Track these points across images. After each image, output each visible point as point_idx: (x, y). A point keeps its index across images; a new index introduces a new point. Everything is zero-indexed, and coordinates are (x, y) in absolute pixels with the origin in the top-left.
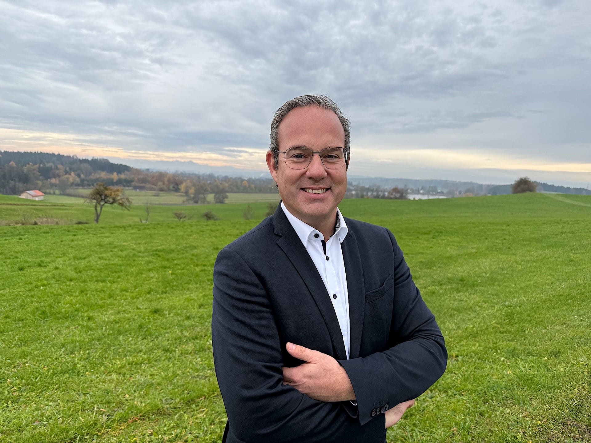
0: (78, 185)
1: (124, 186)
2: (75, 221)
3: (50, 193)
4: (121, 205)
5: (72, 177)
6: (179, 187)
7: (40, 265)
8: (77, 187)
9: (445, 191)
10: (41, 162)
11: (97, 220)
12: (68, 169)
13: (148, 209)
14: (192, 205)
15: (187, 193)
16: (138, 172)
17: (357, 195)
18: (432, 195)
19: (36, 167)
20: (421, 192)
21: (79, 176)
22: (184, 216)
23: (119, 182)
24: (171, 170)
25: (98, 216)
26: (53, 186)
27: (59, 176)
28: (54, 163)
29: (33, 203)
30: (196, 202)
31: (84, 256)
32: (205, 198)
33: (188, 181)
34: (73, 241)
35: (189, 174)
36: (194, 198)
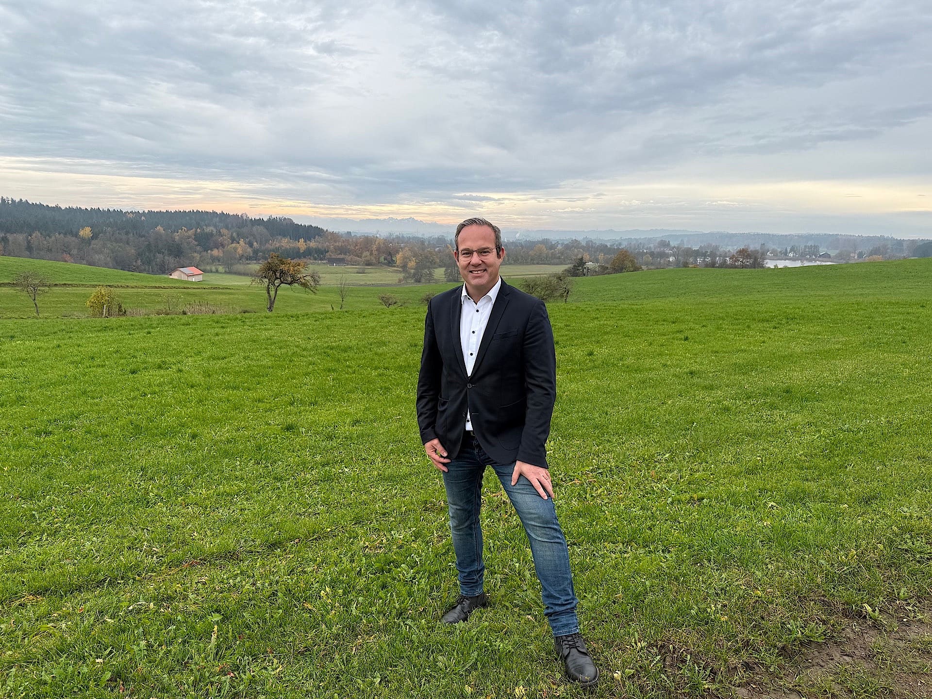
0: (249, 258)
1: (315, 259)
2: (238, 309)
3: (211, 272)
4: (304, 285)
5: (241, 247)
6: (394, 259)
8: (249, 262)
9: (833, 253)
10: (198, 225)
11: (270, 309)
12: (235, 234)
13: (342, 292)
14: (411, 285)
15: (404, 267)
16: (334, 236)
17: (677, 264)
19: (191, 232)
20: (791, 255)
21: (251, 245)
22: (395, 301)
23: (308, 253)
24: (382, 232)
25: (272, 303)
26: (215, 259)
27: (223, 245)
28: (215, 226)
29: (186, 286)
30: (418, 281)
32: (431, 274)
33: (407, 249)
35: (409, 238)
36: (414, 275)
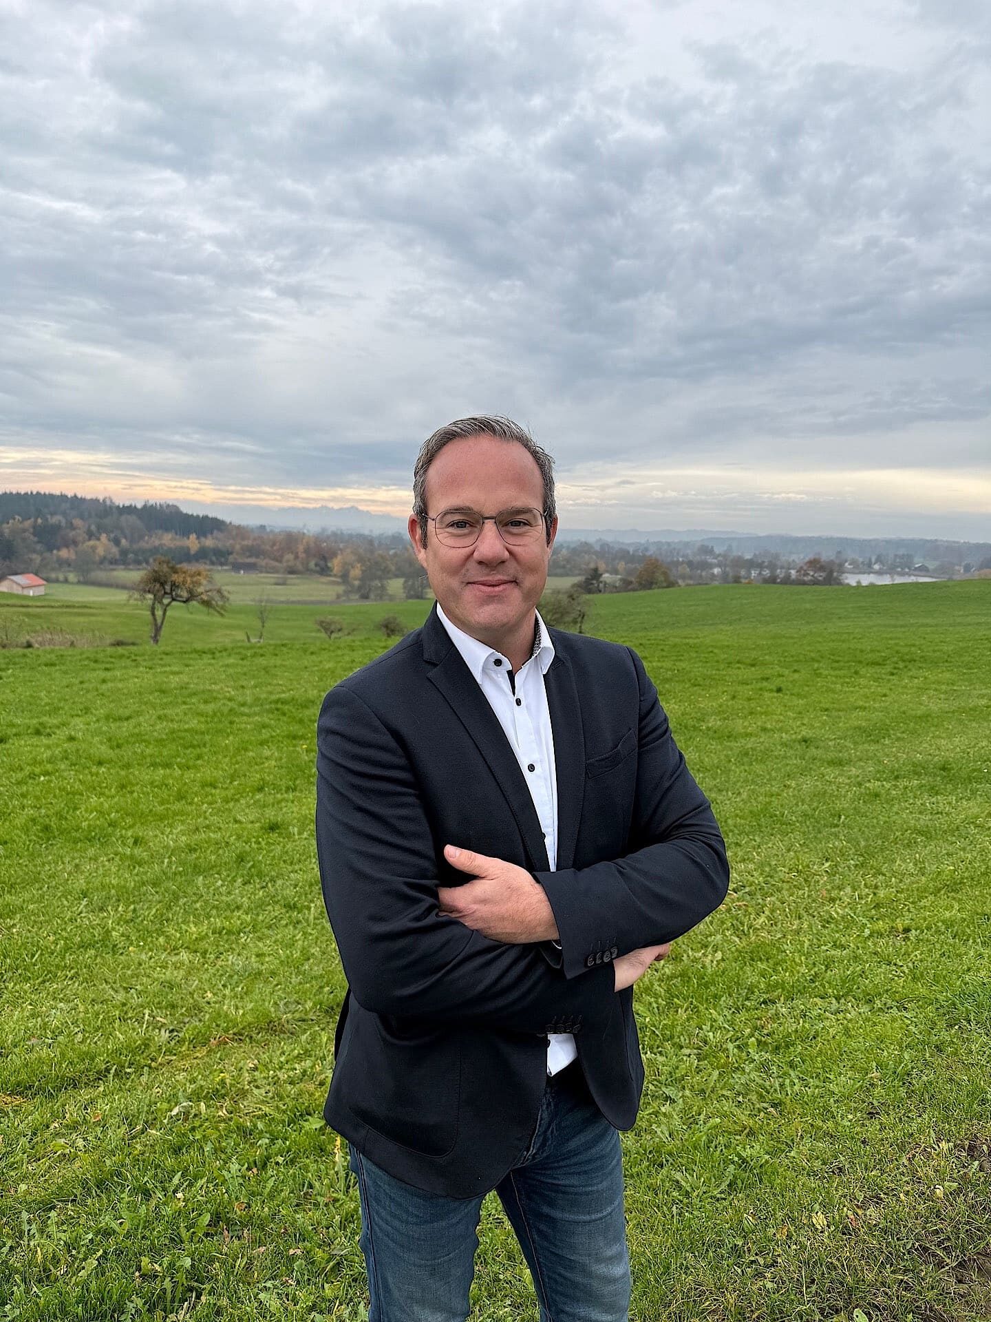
0: (114, 562)
1: (213, 563)
2: (109, 639)
3: (57, 581)
4: (207, 604)
5: (103, 546)
6: (329, 565)
7: (38, 733)
8: (111, 567)
9: (932, 565)
10: (39, 513)
11: (156, 639)
12: (93, 528)
13: (262, 614)
14: (355, 603)
15: (345, 577)
16: (241, 532)
17: (724, 578)
18: (902, 574)
19: (28, 524)
20: (876, 567)
21: (117, 542)
22: (339, 627)
23: (202, 555)
24: (312, 527)
25: (158, 629)
26: (64, 564)
27: (75, 543)
28: (64, 514)
29: (24, 603)
30: (365, 597)
31: (127, 713)
32: (383, 588)
33: (349, 551)
34: (104, 681)
35: (351, 536)
36: (360, 588)
